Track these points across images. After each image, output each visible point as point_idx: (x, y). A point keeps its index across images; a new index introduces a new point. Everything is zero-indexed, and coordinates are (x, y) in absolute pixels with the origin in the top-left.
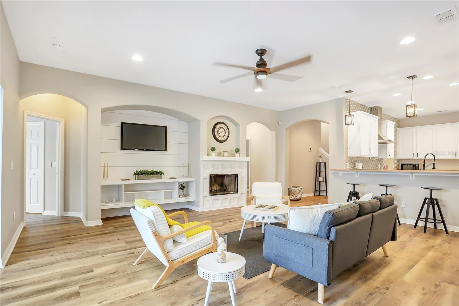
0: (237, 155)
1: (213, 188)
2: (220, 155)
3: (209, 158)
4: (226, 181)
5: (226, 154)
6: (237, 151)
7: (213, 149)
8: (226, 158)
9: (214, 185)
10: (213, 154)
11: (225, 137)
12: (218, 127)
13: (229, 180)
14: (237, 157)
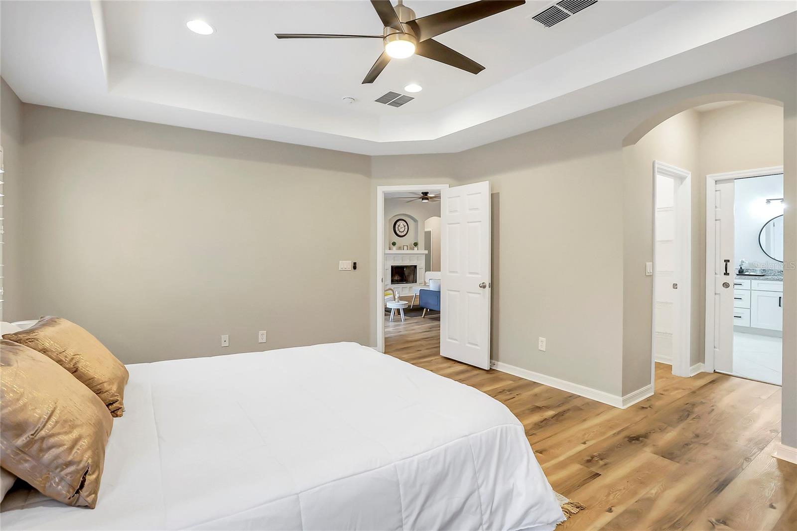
0: (416, 248)
1: (394, 278)
2: (400, 248)
3: (391, 252)
4: (406, 271)
5: (405, 247)
6: (416, 244)
7: (394, 244)
8: (405, 251)
9: (395, 275)
10: (394, 248)
11: (405, 233)
12: (398, 224)
13: (409, 271)
14: (416, 251)
